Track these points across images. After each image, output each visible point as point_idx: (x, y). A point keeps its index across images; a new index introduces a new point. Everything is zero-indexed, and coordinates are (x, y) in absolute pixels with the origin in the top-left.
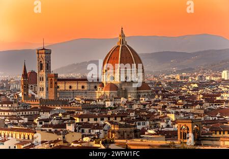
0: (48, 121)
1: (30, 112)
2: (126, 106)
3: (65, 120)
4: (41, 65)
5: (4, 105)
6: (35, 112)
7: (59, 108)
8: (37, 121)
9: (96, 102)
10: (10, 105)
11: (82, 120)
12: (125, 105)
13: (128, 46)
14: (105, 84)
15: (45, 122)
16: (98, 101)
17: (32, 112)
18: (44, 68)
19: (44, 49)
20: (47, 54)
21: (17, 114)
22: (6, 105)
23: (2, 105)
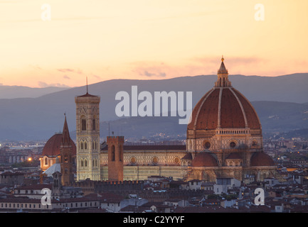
1: (84, 204)
4: (84, 122)
6: (93, 203)
7: (134, 196)
9: (188, 185)
13: (233, 89)
14: (193, 155)
16: (192, 184)
18: (89, 127)
19: (87, 95)
20: (93, 103)
21: (62, 207)
23: (32, 192)
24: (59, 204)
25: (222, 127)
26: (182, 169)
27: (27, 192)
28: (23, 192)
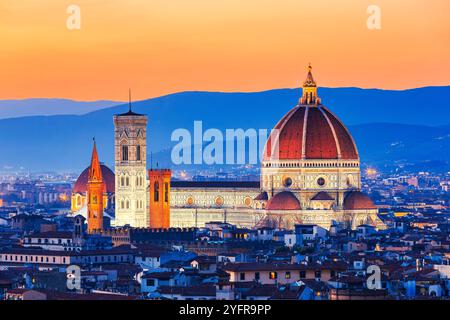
0: (168, 279)
1: (112, 257)
2: (329, 246)
3: (205, 276)
4: (125, 150)
5: (50, 240)
6: (125, 256)
7: (178, 248)
8: (142, 277)
9: (257, 235)
10: (64, 241)
11: (243, 277)
12: (328, 242)
14: (269, 195)
15: (160, 279)
16: (262, 233)
17: (119, 257)
18: (131, 156)
19: (130, 113)
21: (83, 261)
22: (56, 241)
23: (46, 241)
24: (79, 257)
25: (307, 158)
26: (255, 213)
27: (40, 241)
28: (35, 240)
